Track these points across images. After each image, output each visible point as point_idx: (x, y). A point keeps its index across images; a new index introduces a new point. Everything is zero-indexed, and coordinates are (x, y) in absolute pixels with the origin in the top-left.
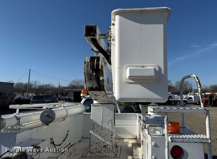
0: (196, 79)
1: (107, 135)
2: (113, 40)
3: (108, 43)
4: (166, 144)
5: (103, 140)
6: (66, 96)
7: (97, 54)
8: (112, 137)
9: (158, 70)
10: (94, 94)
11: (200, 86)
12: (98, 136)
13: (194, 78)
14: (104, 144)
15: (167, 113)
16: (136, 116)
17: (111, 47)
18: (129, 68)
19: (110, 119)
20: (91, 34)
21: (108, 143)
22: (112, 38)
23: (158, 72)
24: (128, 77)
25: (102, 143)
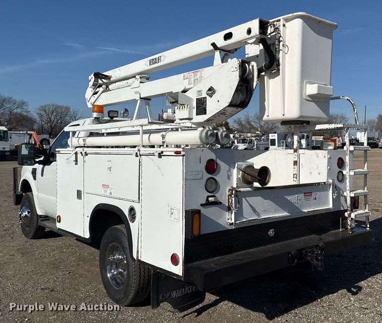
2: (284, 45)
3: (276, 48)
17: (278, 53)
22: (282, 43)
24: (307, 94)
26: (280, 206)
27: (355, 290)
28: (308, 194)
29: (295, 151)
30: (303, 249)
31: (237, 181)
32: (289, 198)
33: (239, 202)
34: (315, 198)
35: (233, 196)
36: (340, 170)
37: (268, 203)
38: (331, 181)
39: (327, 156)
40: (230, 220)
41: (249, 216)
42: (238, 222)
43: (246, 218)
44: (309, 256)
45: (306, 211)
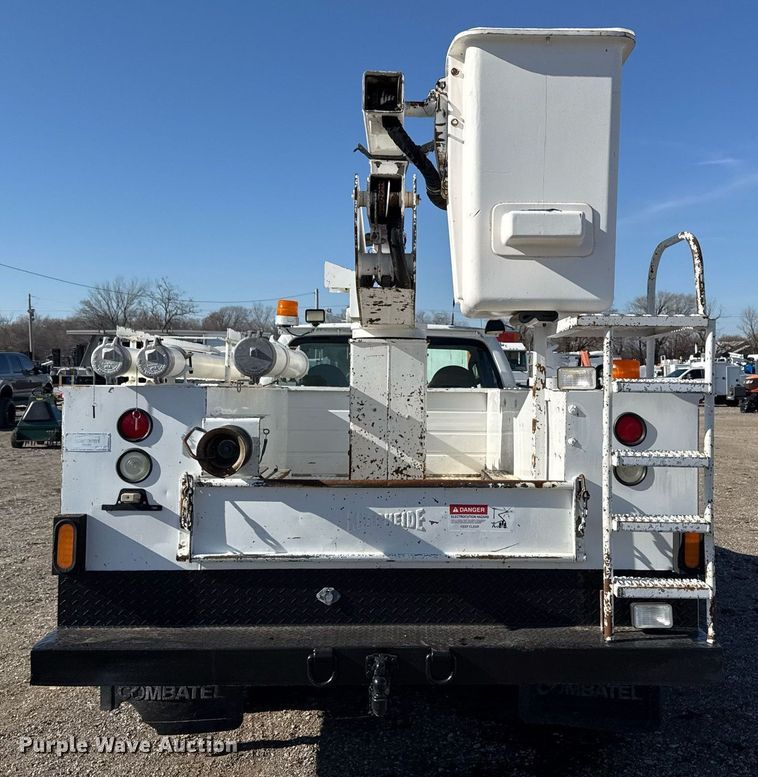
0: (692, 243)
1: (406, 436)
2: (455, 122)
3: (437, 134)
4: (606, 399)
5: (394, 451)
6: (78, 365)
7: (378, 164)
8: (422, 441)
9: (591, 221)
10: (375, 299)
11: (702, 262)
12: (376, 439)
13: (688, 241)
14: (396, 465)
15: (610, 326)
16: (484, 398)
17: (446, 145)
18: (512, 212)
19: (417, 387)
20: (382, 102)
21: (408, 460)
22: (450, 118)
23: (590, 227)
24: (504, 240)
25: (391, 461)
26: (351, 531)
28: (471, 510)
32: (387, 513)
34: (502, 524)
37: (307, 520)
39: (566, 409)
40: (185, 548)
41: (244, 546)
42: (201, 555)
43: (233, 550)
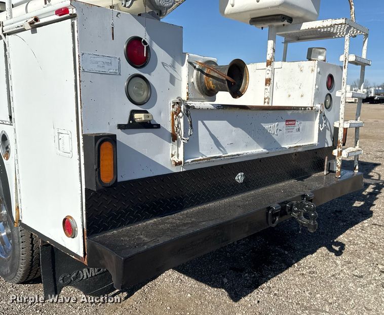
27: (337, 248)
28: (291, 123)
29: (269, 63)
30: (287, 202)
31: (188, 88)
32: (266, 126)
33: (191, 125)
34: (299, 129)
35: (181, 114)
36: (328, 92)
37: (236, 132)
38: (318, 106)
39: (317, 70)
40: (176, 156)
41: (207, 152)
42: (189, 161)
43: (203, 155)
44: (296, 212)
45: (287, 146)
